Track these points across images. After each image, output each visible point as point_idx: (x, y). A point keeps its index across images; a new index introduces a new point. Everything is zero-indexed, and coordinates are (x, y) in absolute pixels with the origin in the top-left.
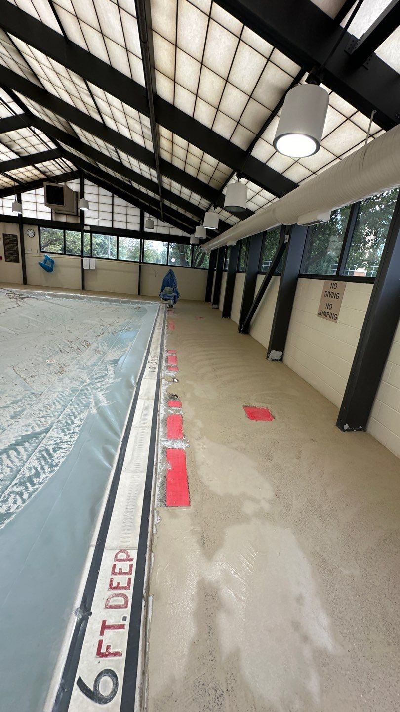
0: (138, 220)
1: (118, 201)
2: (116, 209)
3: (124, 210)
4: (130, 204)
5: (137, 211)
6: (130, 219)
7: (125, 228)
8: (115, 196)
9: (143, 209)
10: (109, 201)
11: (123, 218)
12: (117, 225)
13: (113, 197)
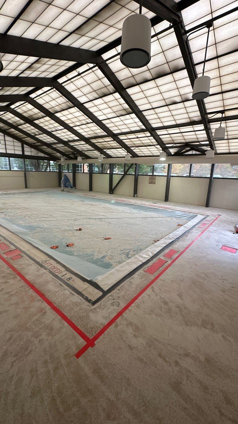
0: (21, 149)
1: (8, 138)
2: (7, 143)
3: (12, 144)
4: (15, 140)
5: (20, 144)
6: (16, 148)
7: (14, 153)
8: (5, 135)
9: (23, 143)
10: (2, 138)
11: (12, 148)
12: (9, 152)
13: (4, 136)
